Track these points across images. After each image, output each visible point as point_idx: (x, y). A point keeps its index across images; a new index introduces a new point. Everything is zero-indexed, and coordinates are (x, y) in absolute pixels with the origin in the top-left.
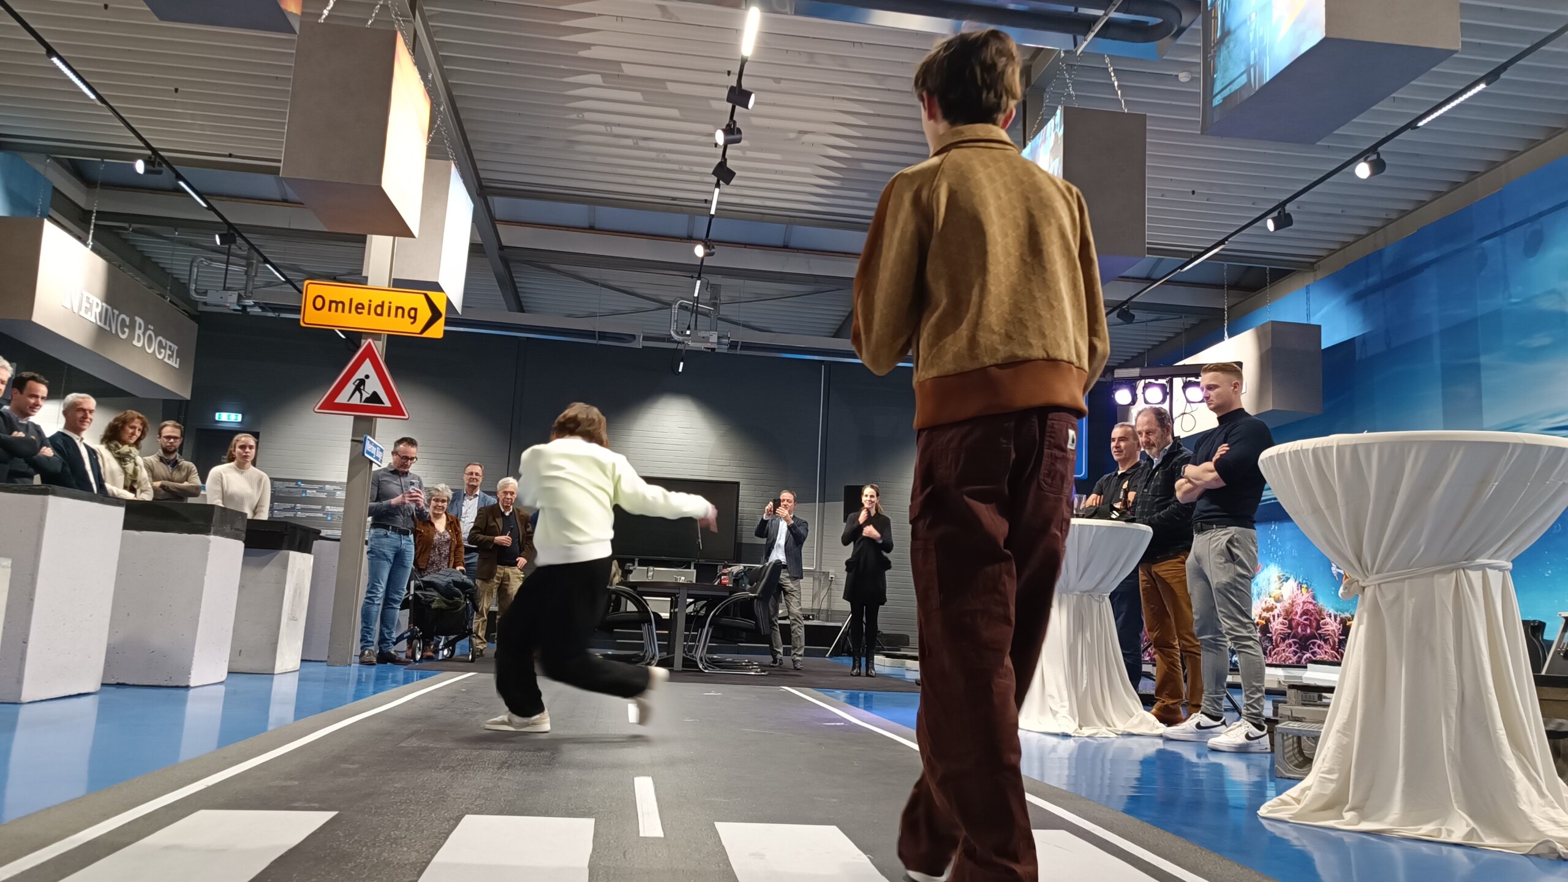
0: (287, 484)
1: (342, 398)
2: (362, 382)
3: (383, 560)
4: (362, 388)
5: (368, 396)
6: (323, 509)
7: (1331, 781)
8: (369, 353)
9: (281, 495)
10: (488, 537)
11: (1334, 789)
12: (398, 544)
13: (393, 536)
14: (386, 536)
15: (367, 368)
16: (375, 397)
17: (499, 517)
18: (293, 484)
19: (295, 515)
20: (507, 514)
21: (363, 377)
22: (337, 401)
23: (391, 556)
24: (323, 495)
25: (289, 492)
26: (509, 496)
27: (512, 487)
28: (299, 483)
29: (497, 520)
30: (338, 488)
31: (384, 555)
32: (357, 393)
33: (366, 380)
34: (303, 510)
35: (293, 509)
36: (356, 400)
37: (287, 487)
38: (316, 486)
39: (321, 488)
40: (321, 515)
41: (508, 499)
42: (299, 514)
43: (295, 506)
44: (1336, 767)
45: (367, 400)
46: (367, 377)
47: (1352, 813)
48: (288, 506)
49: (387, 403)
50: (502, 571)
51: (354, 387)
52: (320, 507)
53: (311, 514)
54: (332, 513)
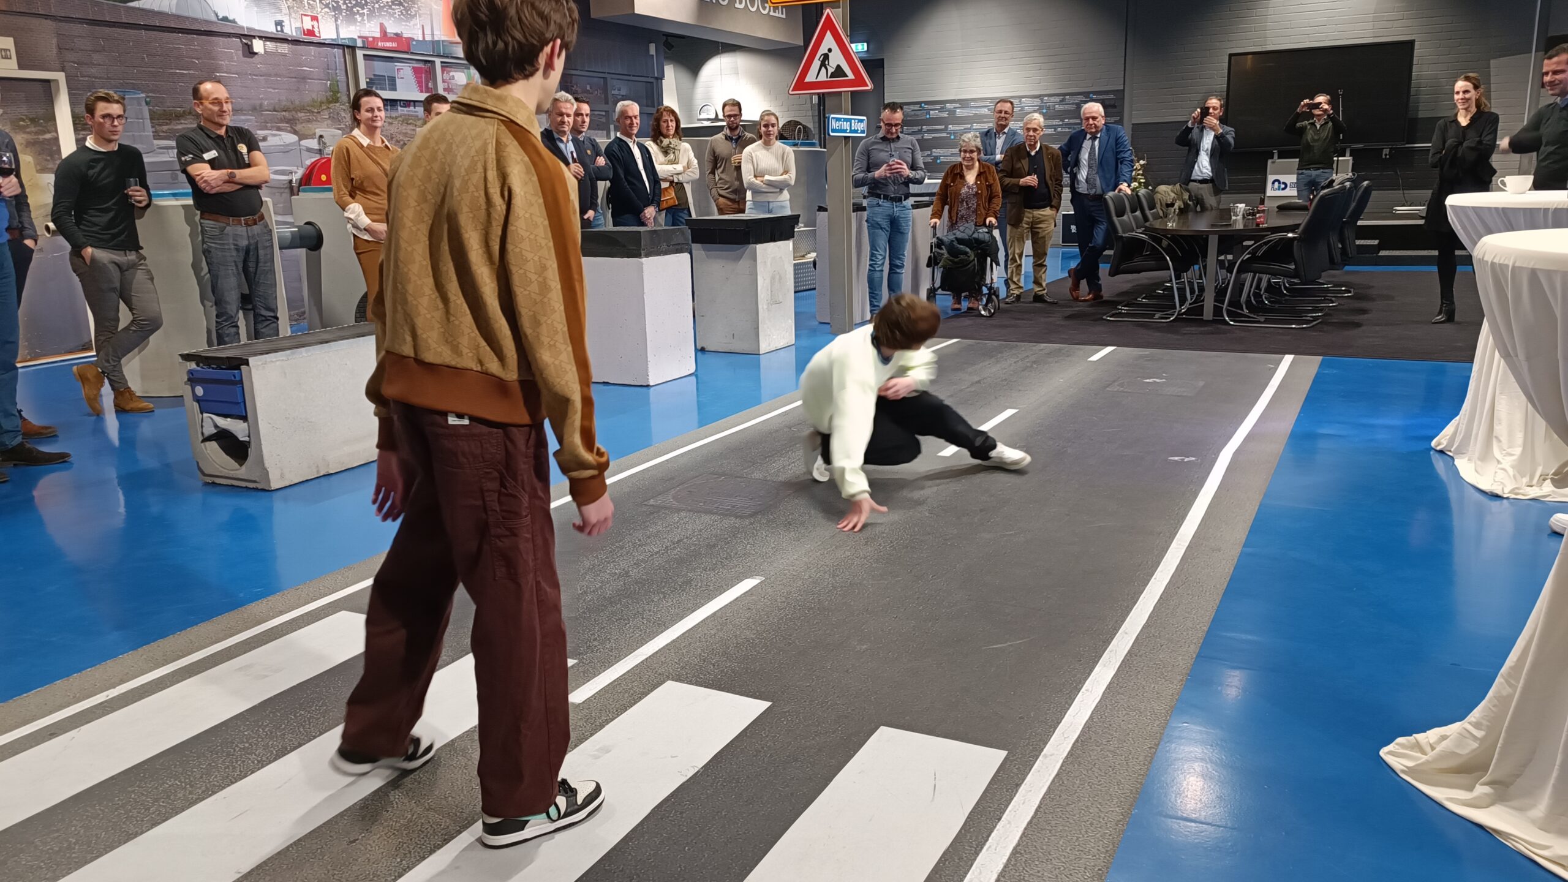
0: (912, 107)
1: (810, 77)
2: (826, 57)
3: (878, 229)
4: (827, 63)
5: (833, 70)
6: (946, 129)
7: (1475, 738)
8: (829, 25)
9: (908, 118)
10: (1014, 180)
11: (1474, 751)
12: (890, 212)
13: (885, 204)
14: (878, 205)
15: (829, 41)
16: (839, 71)
17: (1024, 158)
18: (917, 107)
19: (922, 137)
20: (1033, 153)
21: (827, 52)
22: (807, 80)
23: (885, 224)
24: (945, 115)
25: (915, 115)
26: (1031, 133)
27: (1035, 123)
28: (923, 105)
29: (1023, 161)
30: (958, 105)
31: (879, 225)
32: (823, 68)
33: (830, 54)
34: (928, 131)
35: (920, 131)
36: (823, 77)
37: (913, 110)
38: (938, 107)
39: (942, 108)
40: (944, 135)
41: (1031, 136)
42: (926, 136)
43: (922, 129)
44: (1485, 722)
45: (833, 75)
46: (830, 50)
47: (1487, 789)
48: (916, 129)
49: (851, 76)
50: (1031, 216)
51: (820, 62)
52: (943, 127)
53: (936, 135)
54: (955, 133)
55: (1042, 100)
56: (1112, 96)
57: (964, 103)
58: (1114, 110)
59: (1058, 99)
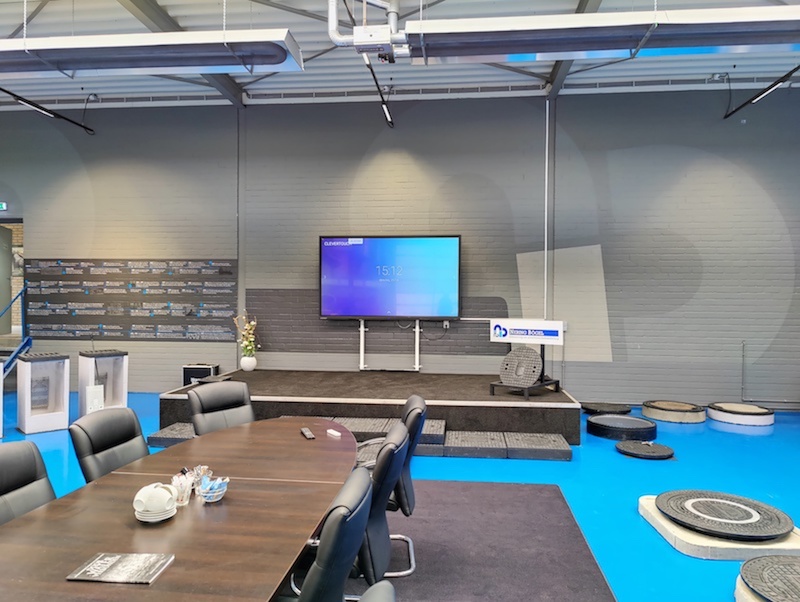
0: (49, 264)
6: (81, 285)
18: (54, 264)
24: (80, 272)
25: (52, 270)
28: (59, 262)
30: (92, 264)
34: (64, 286)
35: (56, 286)
37: (49, 267)
38: (73, 264)
39: (77, 266)
40: (79, 290)
42: (62, 290)
43: (58, 284)
48: (53, 283)
52: (78, 283)
53: (72, 290)
54: (89, 288)
55: (168, 264)
56: (228, 265)
57: (98, 263)
58: (230, 276)
59: (182, 264)
